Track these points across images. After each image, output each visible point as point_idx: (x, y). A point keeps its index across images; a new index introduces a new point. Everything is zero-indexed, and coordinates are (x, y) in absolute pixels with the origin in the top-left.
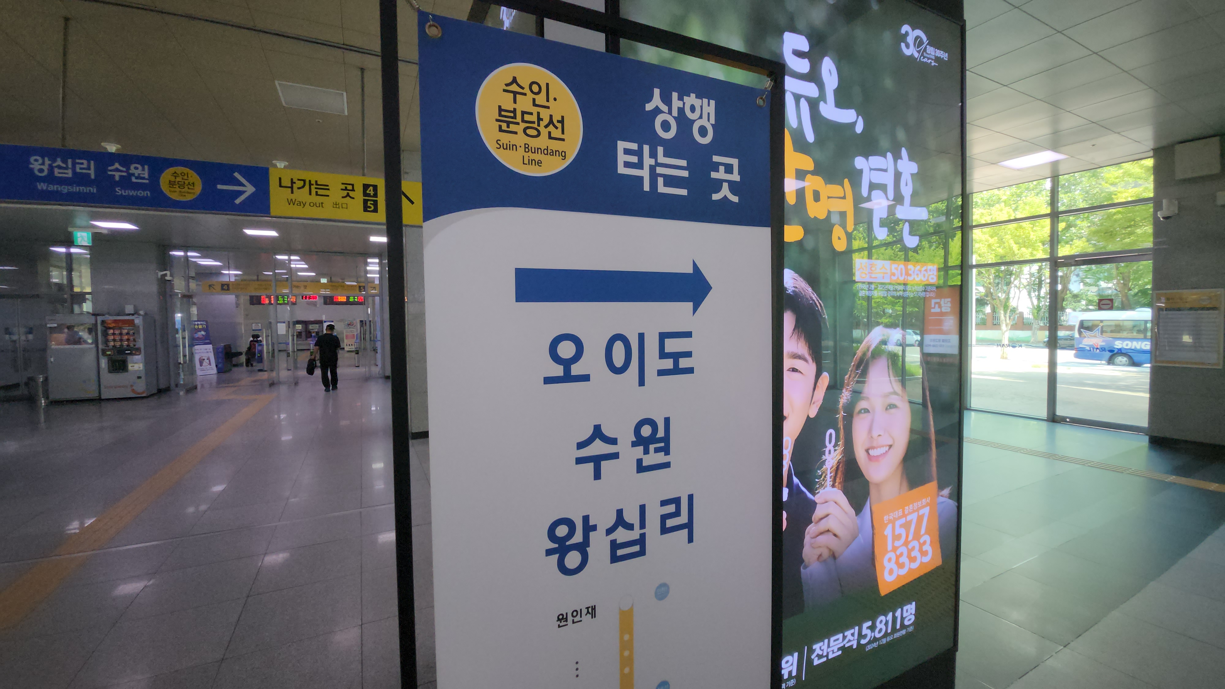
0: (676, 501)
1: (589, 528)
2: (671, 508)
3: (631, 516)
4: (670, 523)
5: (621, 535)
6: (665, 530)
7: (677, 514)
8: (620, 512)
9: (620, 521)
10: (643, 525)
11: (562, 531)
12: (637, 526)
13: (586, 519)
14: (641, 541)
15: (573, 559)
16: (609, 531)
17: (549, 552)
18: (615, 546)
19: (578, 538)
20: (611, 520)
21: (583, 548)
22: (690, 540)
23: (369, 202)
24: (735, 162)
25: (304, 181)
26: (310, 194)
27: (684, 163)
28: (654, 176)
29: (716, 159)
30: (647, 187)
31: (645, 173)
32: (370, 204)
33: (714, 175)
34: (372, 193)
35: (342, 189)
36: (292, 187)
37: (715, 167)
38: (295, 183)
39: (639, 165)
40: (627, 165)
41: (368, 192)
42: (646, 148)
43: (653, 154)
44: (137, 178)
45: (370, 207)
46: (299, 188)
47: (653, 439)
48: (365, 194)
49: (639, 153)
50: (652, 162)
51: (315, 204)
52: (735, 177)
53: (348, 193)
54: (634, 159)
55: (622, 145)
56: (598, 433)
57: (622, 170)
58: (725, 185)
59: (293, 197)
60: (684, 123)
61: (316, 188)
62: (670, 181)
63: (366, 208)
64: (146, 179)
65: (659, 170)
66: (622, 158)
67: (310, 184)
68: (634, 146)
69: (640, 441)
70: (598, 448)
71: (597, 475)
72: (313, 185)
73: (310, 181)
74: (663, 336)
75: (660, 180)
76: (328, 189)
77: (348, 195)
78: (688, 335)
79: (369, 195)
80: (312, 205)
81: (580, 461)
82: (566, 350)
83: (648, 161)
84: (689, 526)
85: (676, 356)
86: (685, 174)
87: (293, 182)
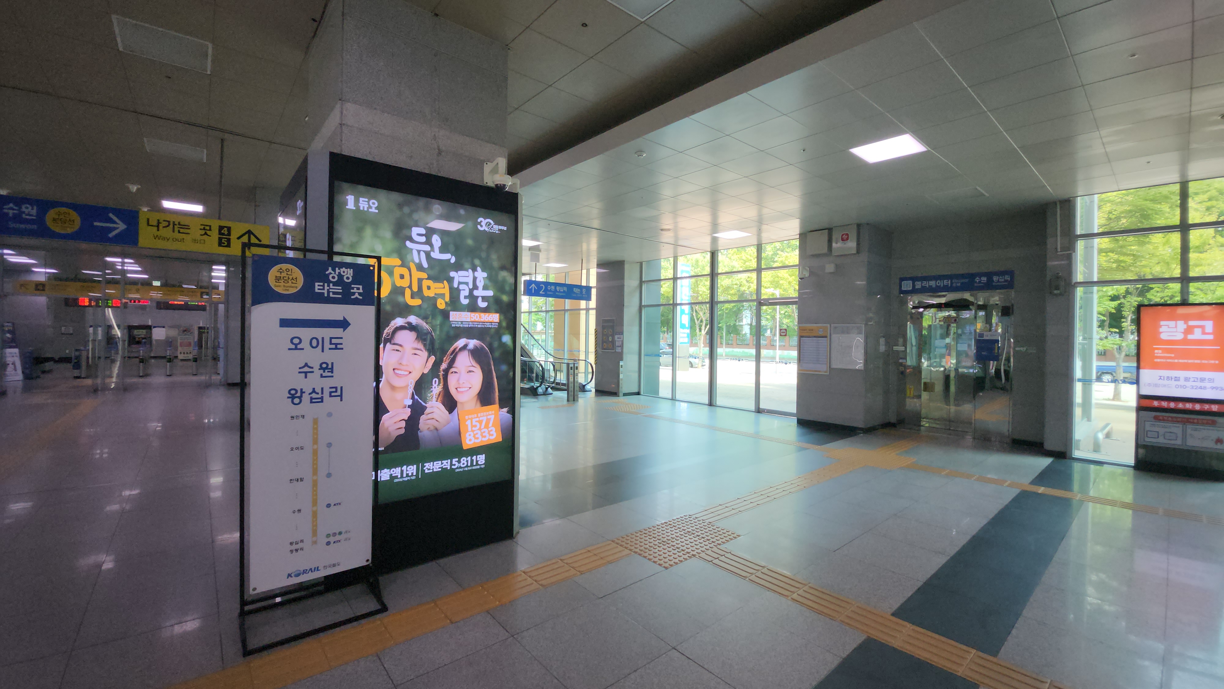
0: (336, 388)
1: (302, 392)
2: (334, 390)
3: (318, 390)
4: (333, 394)
5: (314, 395)
6: (331, 396)
7: (336, 392)
8: (314, 389)
9: (314, 391)
10: (322, 393)
11: (293, 392)
12: (320, 393)
13: (301, 390)
14: (322, 398)
15: (296, 401)
16: (310, 394)
17: (288, 398)
18: (312, 399)
19: (299, 394)
20: (311, 391)
21: (300, 398)
22: (341, 400)
23: (223, 240)
24: (361, 287)
25: (169, 222)
26: (174, 231)
27: (340, 288)
28: (328, 292)
29: (353, 286)
30: (326, 295)
31: (325, 292)
32: (225, 241)
33: (352, 291)
34: (226, 233)
35: (201, 229)
36: (158, 226)
37: (353, 288)
38: (161, 223)
39: (324, 289)
40: (319, 289)
41: (222, 232)
42: (326, 284)
43: (328, 286)
44: (27, 215)
45: (224, 243)
46: (164, 227)
47: (327, 368)
48: (220, 233)
49: (323, 286)
50: (328, 288)
51: (177, 240)
52: (361, 291)
53: (205, 232)
54: (322, 288)
55: (317, 284)
56: (306, 365)
57: (317, 291)
58: (357, 294)
59: (159, 233)
60: (340, 276)
61: (178, 228)
62: (334, 293)
63: (220, 244)
64: (34, 216)
65: (330, 290)
66: (317, 287)
67: (174, 224)
68: (322, 284)
69: (321, 368)
70: (306, 369)
71: (306, 377)
72: (176, 225)
73: (174, 222)
74: (331, 338)
75: (331, 293)
76: (189, 229)
77: (206, 234)
78: (342, 338)
79: (223, 234)
80: (174, 240)
81: (300, 372)
82: (296, 341)
83: (326, 288)
84: (341, 396)
85: (336, 344)
86: (341, 291)
87: (159, 222)
